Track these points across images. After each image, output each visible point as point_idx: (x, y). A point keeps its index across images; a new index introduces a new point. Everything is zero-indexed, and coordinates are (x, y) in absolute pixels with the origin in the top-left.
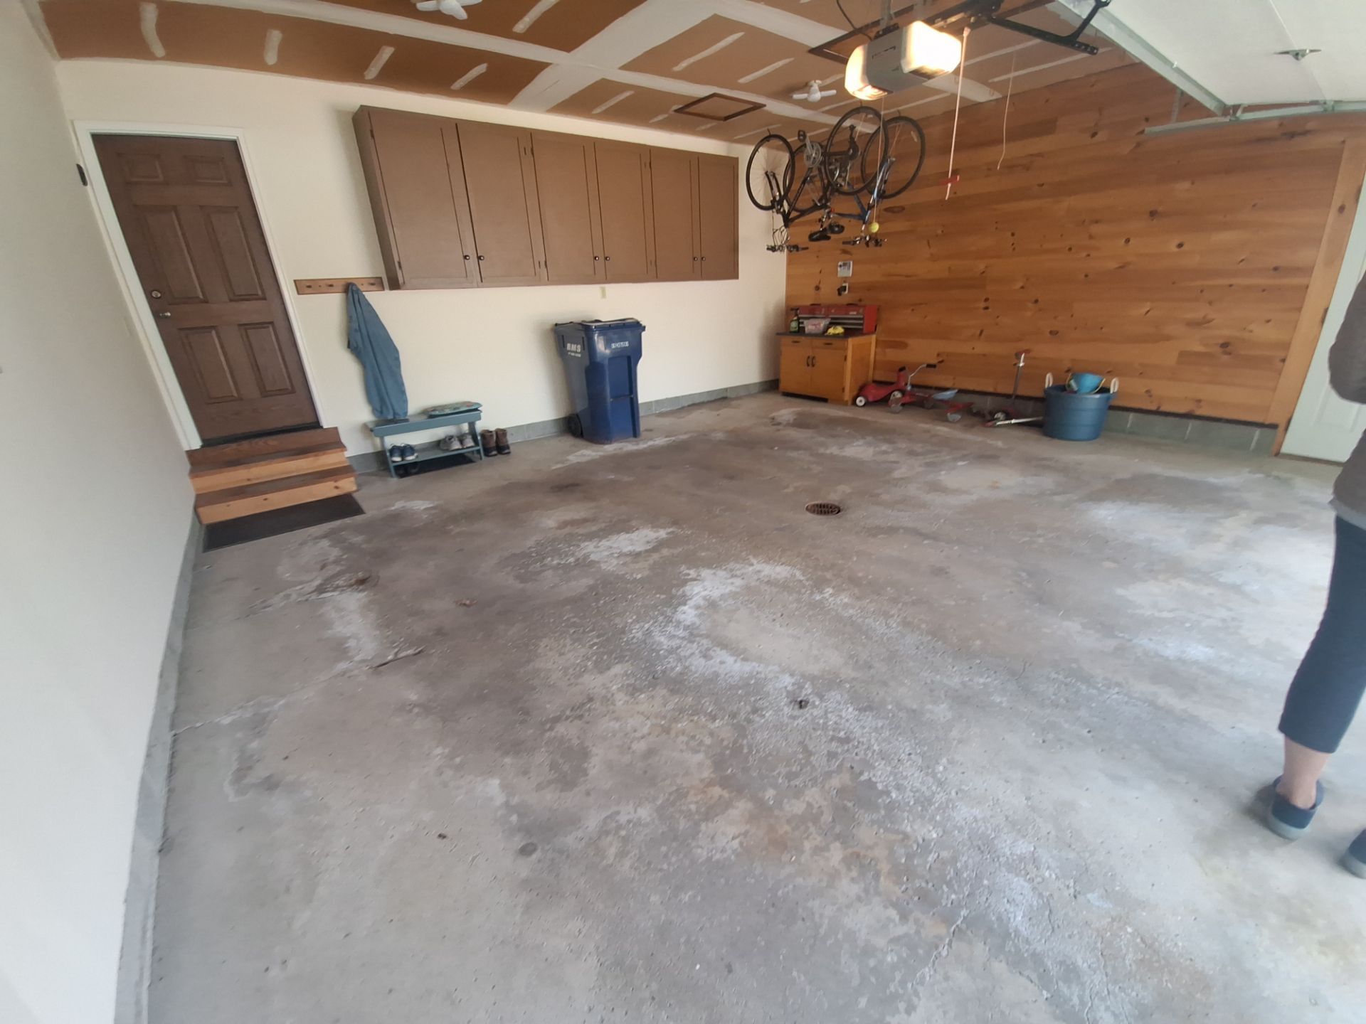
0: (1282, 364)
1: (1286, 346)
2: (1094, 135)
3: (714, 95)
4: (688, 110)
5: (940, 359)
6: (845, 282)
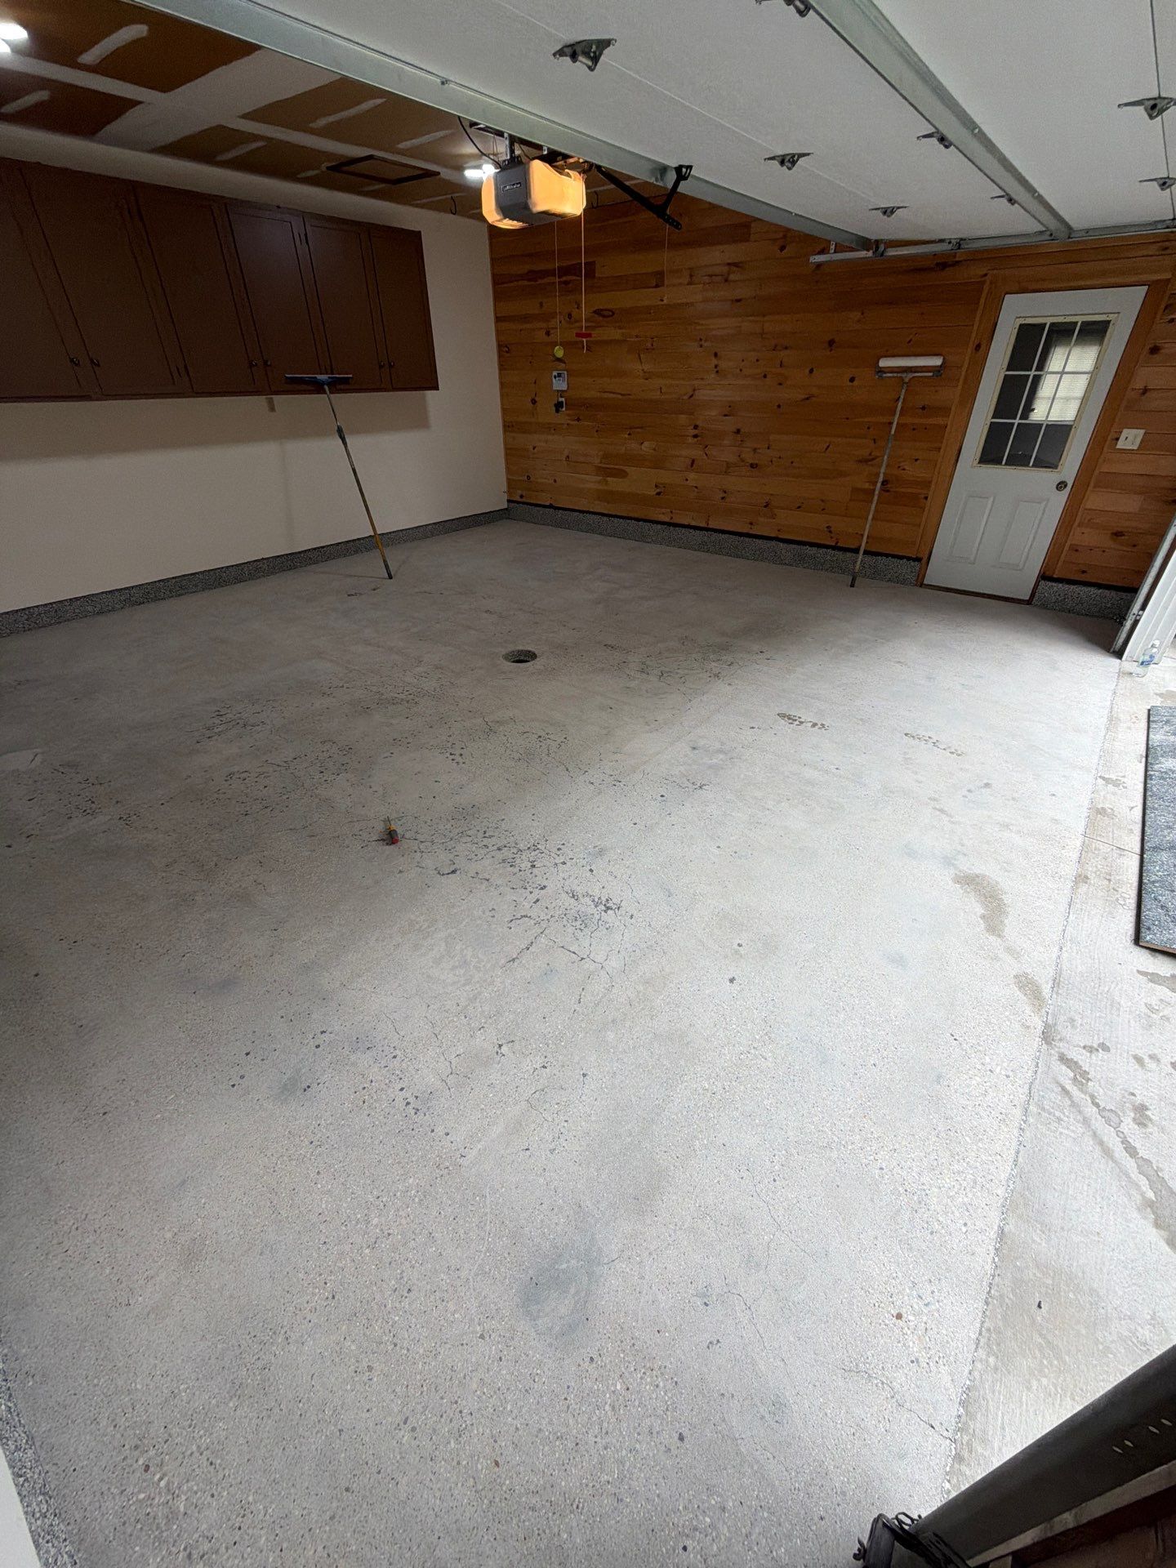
0: (925, 501)
1: (927, 484)
2: (782, 248)
3: (371, 157)
4: (345, 168)
5: (658, 490)
6: (562, 397)
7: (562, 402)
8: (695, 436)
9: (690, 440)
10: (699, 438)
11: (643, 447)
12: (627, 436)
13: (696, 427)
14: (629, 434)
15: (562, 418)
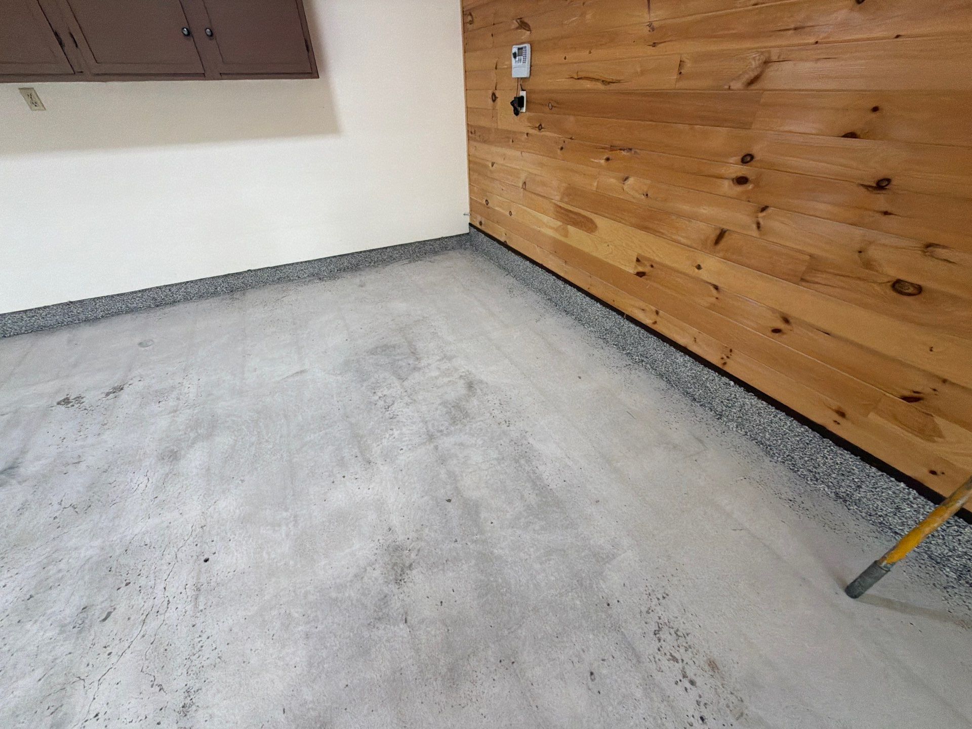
5: (641, 269)
6: (523, 90)
7: (522, 98)
8: (741, 181)
9: (727, 187)
10: (750, 187)
11: (625, 187)
12: (603, 161)
13: (747, 159)
14: (608, 159)
15: (521, 124)
